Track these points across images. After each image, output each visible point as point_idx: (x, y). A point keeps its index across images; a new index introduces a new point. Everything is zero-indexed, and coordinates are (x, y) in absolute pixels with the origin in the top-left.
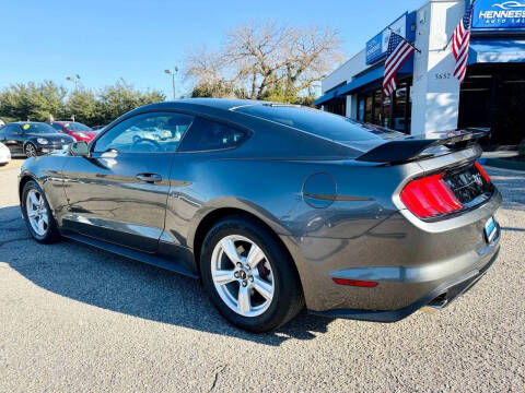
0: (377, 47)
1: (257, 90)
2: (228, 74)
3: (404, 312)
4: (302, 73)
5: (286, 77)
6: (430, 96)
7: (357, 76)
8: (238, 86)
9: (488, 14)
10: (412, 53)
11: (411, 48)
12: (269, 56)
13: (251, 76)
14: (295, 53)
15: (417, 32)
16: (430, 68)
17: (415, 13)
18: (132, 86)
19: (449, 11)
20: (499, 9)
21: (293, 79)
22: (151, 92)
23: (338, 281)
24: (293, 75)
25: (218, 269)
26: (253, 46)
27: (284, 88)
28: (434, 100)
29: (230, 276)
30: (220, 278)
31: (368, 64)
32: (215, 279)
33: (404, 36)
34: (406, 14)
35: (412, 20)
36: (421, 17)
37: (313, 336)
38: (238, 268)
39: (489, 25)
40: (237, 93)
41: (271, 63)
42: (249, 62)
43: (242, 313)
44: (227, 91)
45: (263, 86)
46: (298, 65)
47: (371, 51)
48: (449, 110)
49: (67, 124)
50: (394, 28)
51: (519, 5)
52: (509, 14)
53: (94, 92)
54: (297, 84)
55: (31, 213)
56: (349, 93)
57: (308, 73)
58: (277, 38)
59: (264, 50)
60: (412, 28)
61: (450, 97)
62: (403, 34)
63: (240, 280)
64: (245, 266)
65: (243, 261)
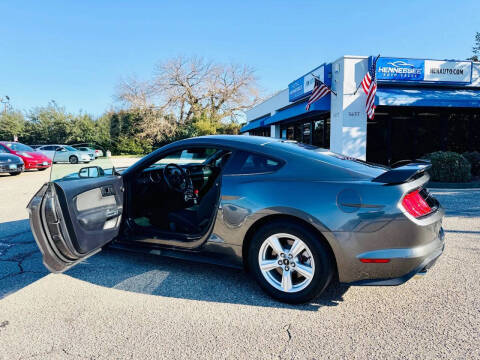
0: (299, 89)
1: (185, 116)
2: (157, 101)
3: (405, 278)
4: (225, 103)
5: (210, 107)
6: (345, 129)
7: (280, 111)
8: (167, 112)
9: (384, 70)
10: (329, 94)
12: (196, 88)
13: (180, 104)
14: (220, 86)
15: (333, 80)
16: (344, 108)
17: (331, 65)
18: (63, 109)
19: (357, 65)
20: (392, 66)
21: (217, 108)
22: (83, 115)
23: (363, 260)
24: (216, 105)
25: (263, 260)
26: (181, 78)
27: (208, 115)
28: (348, 133)
29: (274, 264)
30: (265, 267)
31: (290, 101)
32: (261, 267)
33: (323, 82)
34: (324, 65)
35: (328, 69)
36: (336, 68)
37: (336, 304)
38: (281, 258)
39: (386, 78)
40: (166, 118)
41: (197, 94)
42: (177, 92)
43: (285, 290)
44: (158, 116)
45: (190, 112)
46: (221, 97)
47: (294, 91)
48: (359, 141)
49: (9, 145)
50: (316, 73)
51: (405, 64)
52: (399, 71)
53: (24, 113)
54: (220, 112)
56: (273, 124)
57: (229, 104)
58: (203, 73)
59: (191, 82)
60: (329, 76)
61: (359, 130)
62: (322, 80)
63: (283, 266)
64: (287, 255)
65: (286, 252)
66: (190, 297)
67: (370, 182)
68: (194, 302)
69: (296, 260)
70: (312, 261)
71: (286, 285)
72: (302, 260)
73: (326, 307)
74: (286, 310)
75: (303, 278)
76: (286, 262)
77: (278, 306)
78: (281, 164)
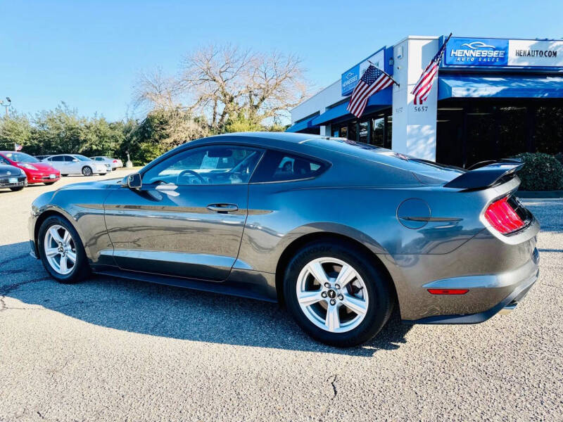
0: (353, 79)
1: (218, 117)
3: (488, 314)
4: (266, 101)
5: (248, 106)
7: (331, 107)
8: (197, 113)
9: (458, 53)
10: (391, 86)
11: (391, 81)
12: (230, 83)
13: (212, 103)
14: (259, 81)
15: (395, 67)
16: (409, 101)
17: (392, 49)
18: (75, 112)
19: (424, 48)
20: (468, 49)
21: (257, 107)
22: (98, 119)
23: (433, 291)
24: (256, 103)
25: (302, 291)
26: (212, 71)
27: (246, 116)
29: (316, 297)
30: (305, 300)
31: (343, 95)
32: (300, 301)
33: (382, 69)
34: (384, 48)
35: (389, 54)
36: (398, 52)
37: (397, 347)
38: (325, 289)
39: (461, 63)
40: (196, 120)
41: (232, 91)
42: (207, 89)
43: (331, 330)
44: (186, 118)
45: (225, 113)
46: (261, 93)
47: (348, 82)
49: (9, 155)
50: (374, 60)
51: (485, 45)
52: (476, 54)
53: (29, 117)
54: (260, 112)
55: (49, 251)
56: (322, 124)
57: (271, 102)
58: (239, 64)
59: (225, 76)
60: (390, 62)
62: (381, 68)
63: (328, 299)
64: (333, 286)
65: (332, 282)
66: (210, 339)
67: (441, 188)
68: (215, 346)
69: (344, 291)
70: (365, 293)
71: (332, 324)
72: (353, 291)
73: (384, 351)
74: (331, 356)
75: (353, 315)
76: (332, 294)
77: (322, 351)
78: (324, 167)
